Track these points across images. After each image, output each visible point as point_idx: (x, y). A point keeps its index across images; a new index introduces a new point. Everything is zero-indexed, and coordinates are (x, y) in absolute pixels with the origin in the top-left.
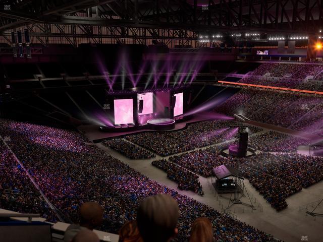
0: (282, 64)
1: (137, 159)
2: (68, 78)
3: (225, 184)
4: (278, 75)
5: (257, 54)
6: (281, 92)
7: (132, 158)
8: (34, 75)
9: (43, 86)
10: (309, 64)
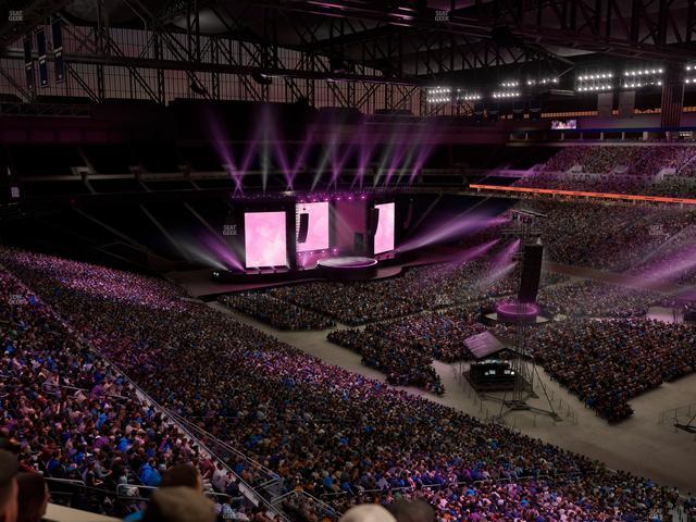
0: (606, 148)
1: (295, 330)
2: (145, 176)
3: (492, 372)
4: (600, 168)
5: (553, 128)
6: (607, 204)
7: (284, 328)
8: (73, 169)
9: (91, 189)
10: (665, 144)
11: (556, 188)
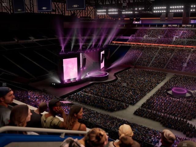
0: (152, 29)
4: (154, 36)
6: (160, 47)
10: (171, 29)
11: (143, 42)
